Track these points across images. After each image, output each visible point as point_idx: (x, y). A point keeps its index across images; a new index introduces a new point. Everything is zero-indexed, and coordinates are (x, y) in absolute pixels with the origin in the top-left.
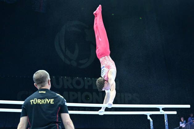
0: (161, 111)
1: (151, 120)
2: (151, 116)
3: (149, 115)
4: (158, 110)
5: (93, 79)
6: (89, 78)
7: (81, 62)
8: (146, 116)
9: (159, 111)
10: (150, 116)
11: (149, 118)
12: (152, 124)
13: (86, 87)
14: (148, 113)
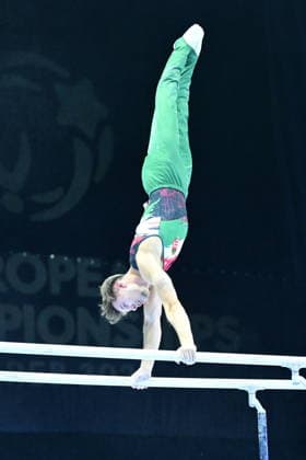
0: (296, 377)
1: (261, 410)
2: (260, 395)
3: (254, 392)
4: (284, 373)
5: (79, 260)
6: (66, 259)
7: (37, 198)
8: (244, 394)
9: (290, 378)
10: (257, 397)
11: (254, 402)
12: (262, 423)
13: (56, 289)
14: (252, 386)
